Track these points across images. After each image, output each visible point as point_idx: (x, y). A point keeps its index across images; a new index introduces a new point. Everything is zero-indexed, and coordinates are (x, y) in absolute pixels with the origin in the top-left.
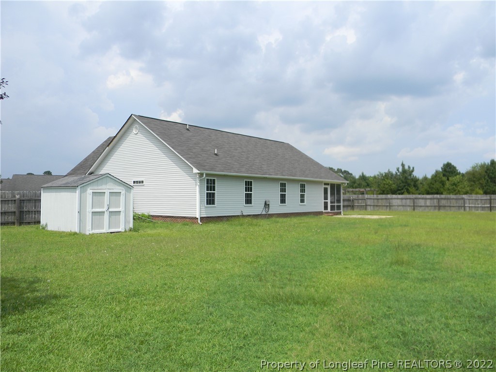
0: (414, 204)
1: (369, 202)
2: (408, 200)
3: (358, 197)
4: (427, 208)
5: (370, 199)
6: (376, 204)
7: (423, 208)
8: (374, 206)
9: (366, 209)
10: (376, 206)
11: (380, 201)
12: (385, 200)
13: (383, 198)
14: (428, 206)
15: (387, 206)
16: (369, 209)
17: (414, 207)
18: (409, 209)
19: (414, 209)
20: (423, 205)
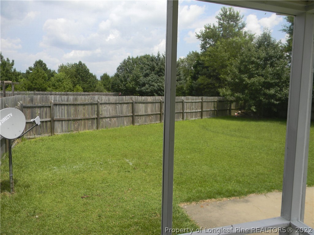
0: (133, 112)
1: (59, 113)
2: (125, 105)
3: (32, 100)
4: (148, 118)
5: (62, 105)
6: (72, 117)
7: (144, 118)
8: (69, 120)
9: (52, 131)
10: (74, 120)
11: (81, 108)
12: (90, 107)
13: (87, 102)
14: (149, 115)
15: (94, 119)
16: (59, 130)
17: (133, 118)
18: (126, 120)
19: (133, 123)
20: (144, 114)
